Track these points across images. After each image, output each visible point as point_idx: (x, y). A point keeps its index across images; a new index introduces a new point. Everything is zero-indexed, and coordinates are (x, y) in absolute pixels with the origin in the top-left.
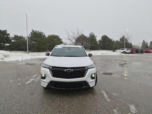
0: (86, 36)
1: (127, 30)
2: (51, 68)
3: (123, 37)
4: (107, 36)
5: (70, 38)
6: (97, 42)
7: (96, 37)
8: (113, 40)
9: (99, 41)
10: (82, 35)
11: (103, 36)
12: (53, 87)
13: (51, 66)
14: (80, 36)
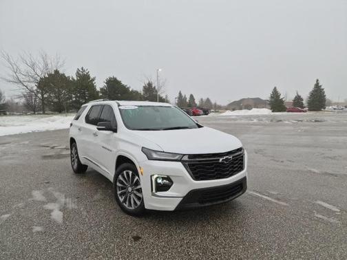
0: (67, 75)
1: (160, 70)
2: (186, 158)
3: (150, 84)
4: (118, 79)
5: (22, 78)
6: (98, 92)
7: (93, 80)
8: (130, 90)
9: (101, 89)
10: (57, 72)
11: (110, 78)
12: (197, 205)
13: (184, 155)
14: (50, 75)
